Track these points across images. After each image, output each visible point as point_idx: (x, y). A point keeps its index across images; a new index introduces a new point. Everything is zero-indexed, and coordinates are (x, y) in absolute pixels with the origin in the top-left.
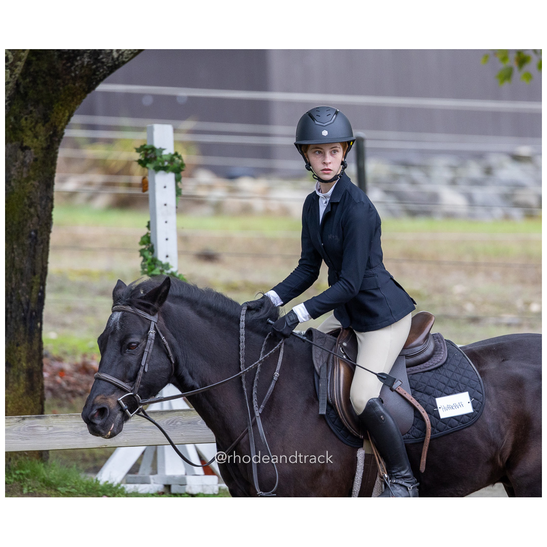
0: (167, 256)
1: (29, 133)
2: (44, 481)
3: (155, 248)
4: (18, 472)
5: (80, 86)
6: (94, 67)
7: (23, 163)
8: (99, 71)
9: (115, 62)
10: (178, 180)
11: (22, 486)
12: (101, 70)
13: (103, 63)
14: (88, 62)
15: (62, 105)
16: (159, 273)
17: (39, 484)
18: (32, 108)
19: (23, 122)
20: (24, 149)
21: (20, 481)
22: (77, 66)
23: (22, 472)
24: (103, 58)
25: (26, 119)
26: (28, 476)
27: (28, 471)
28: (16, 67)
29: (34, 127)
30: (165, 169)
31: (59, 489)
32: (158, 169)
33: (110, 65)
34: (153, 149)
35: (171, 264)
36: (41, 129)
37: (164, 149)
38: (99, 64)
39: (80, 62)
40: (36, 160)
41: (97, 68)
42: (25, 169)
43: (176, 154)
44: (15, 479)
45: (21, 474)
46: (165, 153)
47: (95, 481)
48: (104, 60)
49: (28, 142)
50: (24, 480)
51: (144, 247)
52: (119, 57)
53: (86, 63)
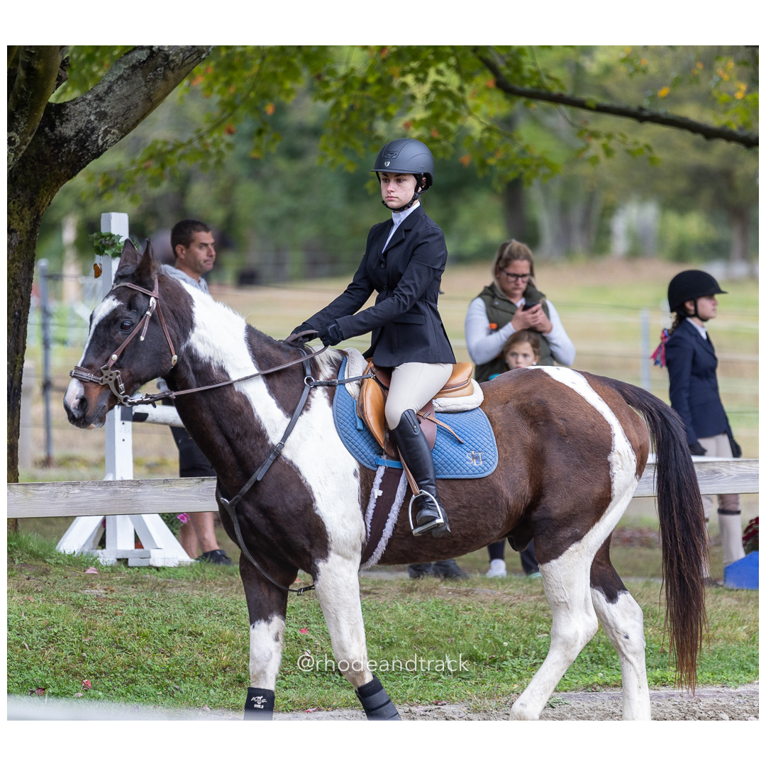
6: (80, 153)
8: (84, 158)
9: (98, 149)
13: (88, 150)
14: (75, 149)
22: (64, 153)
25: (14, 203)
28: (20, 150)
29: (21, 211)
32: (115, 256)
33: (94, 152)
34: (111, 235)
36: (27, 213)
38: (85, 151)
39: (67, 149)
40: (21, 242)
48: (90, 147)
49: (14, 225)
52: (103, 144)
53: (72, 150)
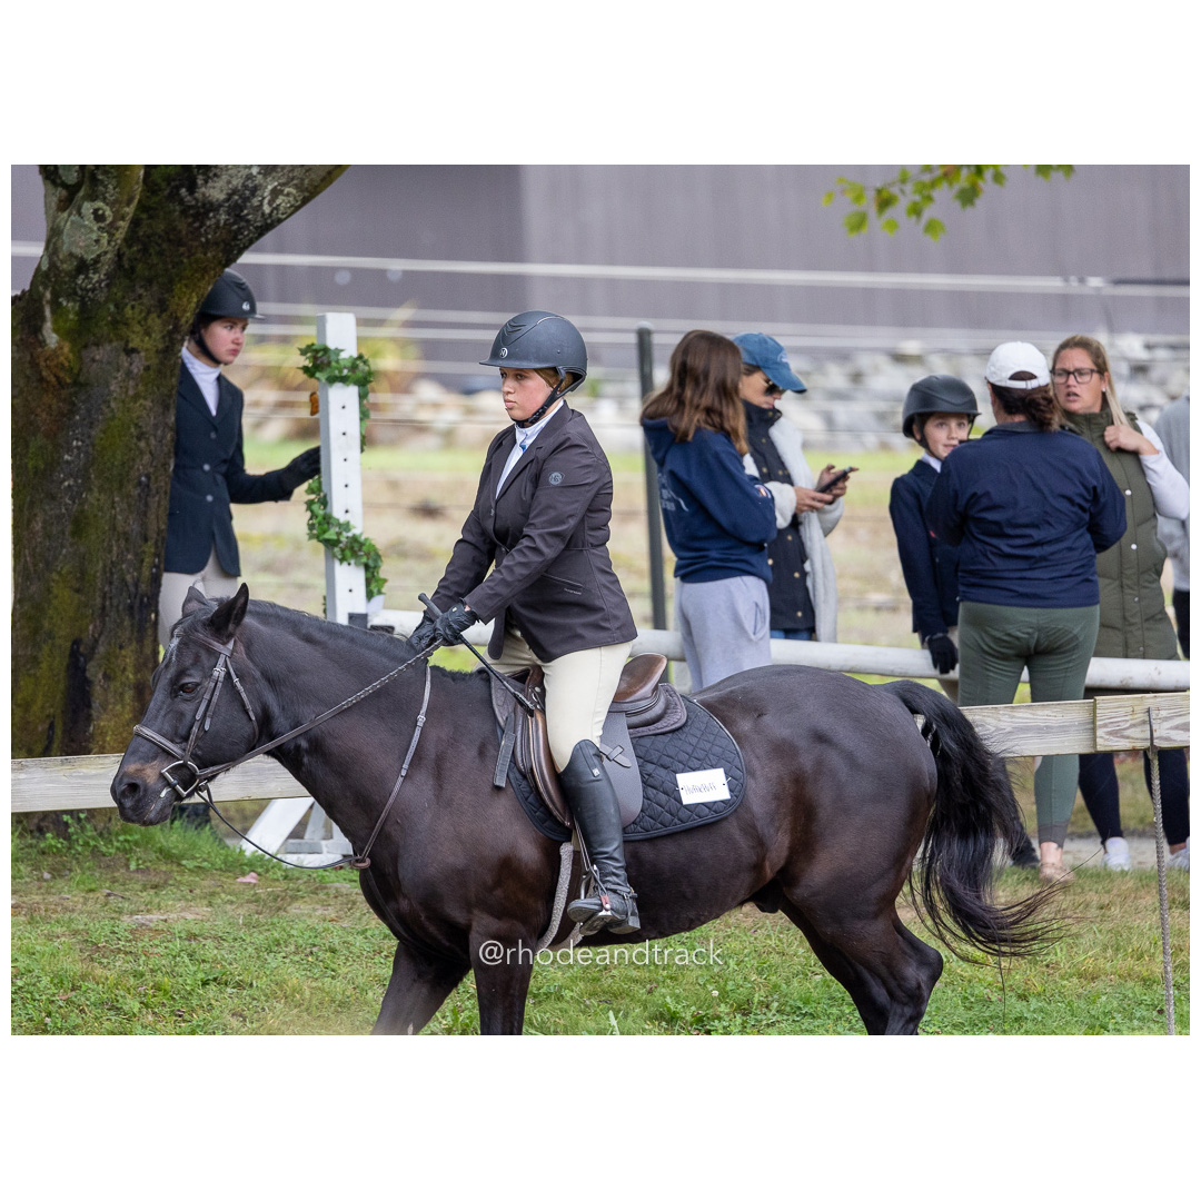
0: (347, 512)
1: (137, 328)
2: (161, 850)
3: (328, 498)
4: (121, 838)
5: (214, 257)
6: (236, 227)
7: (129, 373)
8: (242, 234)
9: (266, 219)
10: (362, 396)
11: (128, 860)
12: (246, 233)
13: (248, 221)
14: (227, 220)
15: (186, 286)
16: (335, 537)
17: (154, 856)
18: (141, 291)
19: (128, 312)
20: (130, 352)
21: (125, 851)
22: (209, 227)
23: (129, 838)
24: (248, 214)
25: (133, 307)
26: (137, 843)
27: (137, 837)
28: (117, 229)
29: (145, 319)
30: (344, 380)
31: (184, 862)
32: (332, 380)
33: (259, 224)
34: (326, 350)
35: (352, 523)
36: (155, 322)
37: (342, 351)
38: (243, 224)
39: (213, 221)
40: (147, 368)
41: (239, 229)
42: (131, 383)
43: (360, 357)
44: (118, 849)
45: (126, 841)
46: (343, 355)
47: (238, 850)
48: (250, 217)
49: (135, 342)
50: (131, 849)
51: (312, 497)
52: (272, 212)
53: (222, 222)
